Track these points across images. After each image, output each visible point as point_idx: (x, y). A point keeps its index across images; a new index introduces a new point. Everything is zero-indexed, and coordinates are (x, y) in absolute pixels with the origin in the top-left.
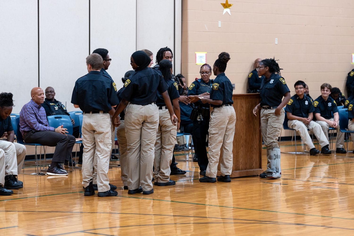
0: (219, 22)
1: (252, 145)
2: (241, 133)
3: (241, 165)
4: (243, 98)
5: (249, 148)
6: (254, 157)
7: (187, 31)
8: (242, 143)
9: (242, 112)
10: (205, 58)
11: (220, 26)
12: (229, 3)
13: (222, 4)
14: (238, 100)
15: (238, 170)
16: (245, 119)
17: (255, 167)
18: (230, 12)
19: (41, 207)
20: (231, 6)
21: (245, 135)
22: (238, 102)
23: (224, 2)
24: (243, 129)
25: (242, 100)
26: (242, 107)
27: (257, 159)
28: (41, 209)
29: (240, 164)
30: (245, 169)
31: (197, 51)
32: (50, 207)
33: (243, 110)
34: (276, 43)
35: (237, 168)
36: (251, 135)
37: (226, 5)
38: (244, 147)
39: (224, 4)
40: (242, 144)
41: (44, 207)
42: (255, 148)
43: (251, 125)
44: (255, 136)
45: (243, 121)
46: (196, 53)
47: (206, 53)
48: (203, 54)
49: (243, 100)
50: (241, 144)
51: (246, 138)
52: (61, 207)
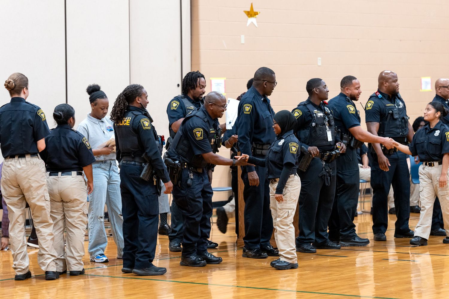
0: (242, 36)
7: (198, 50)
10: (223, 85)
11: (243, 41)
12: (255, 10)
13: (245, 12)
18: (257, 22)
20: (257, 14)
23: (249, 10)
31: (212, 77)
34: (320, 64)
37: (251, 14)
39: (248, 12)
46: (211, 79)
47: (225, 79)
48: (221, 80)
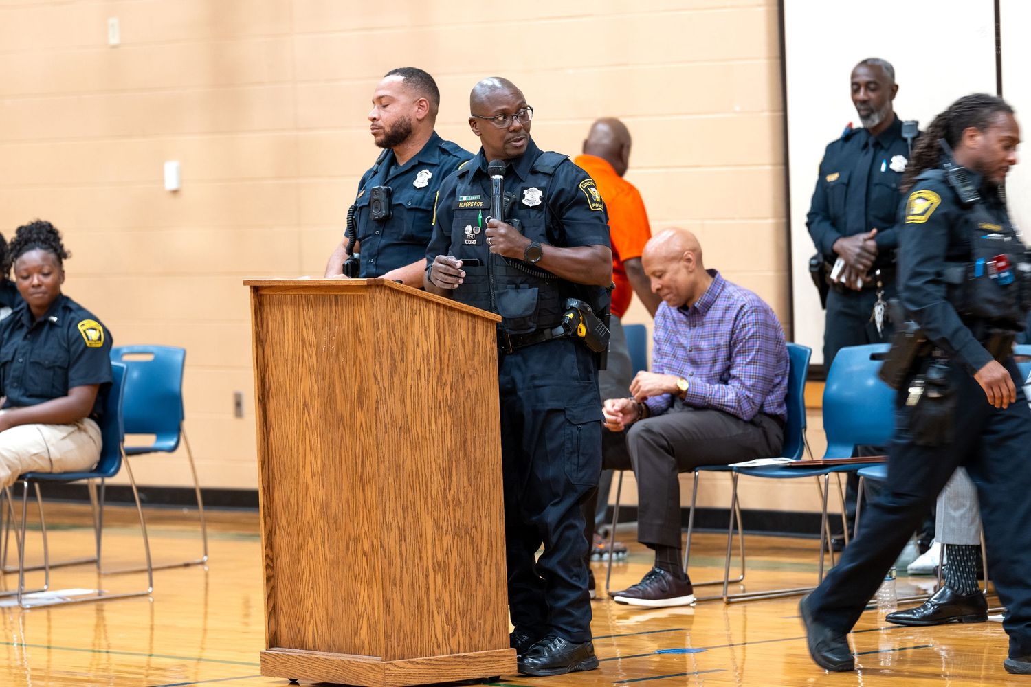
1: (352, 538)
2: (304, 467)
3: (310, 621)
4: (304, 302)
5: (338, 547)
6: (362, 594)
8: (311, 519)
9: (304, 370)
14: (285, 309)
15: (302, 648)
16: (317, 403)
17: (367, 645)
21: (323, 480)
22: (287, 319)
24: (311, 450)
25: (301, 309)
26: (303, 341)
27: (373, 609)
29: (308, 618)
30: (329, 650)
33: (306, 355)
35: (297, 637)
36: (345, 486)
38: (320, 539)
40: (311, 524)
42: (365, 554)
43: (342, 437)
44: (363, 490)
45: (309, 412)
49: (306, 308)
50: (306, 523)
51: (326, 495)
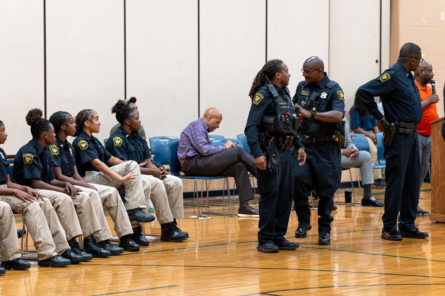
19: (206, 261)
28: (206, 263)
32: (218, 261)
41: (210, 261)
52: (233, 261)
